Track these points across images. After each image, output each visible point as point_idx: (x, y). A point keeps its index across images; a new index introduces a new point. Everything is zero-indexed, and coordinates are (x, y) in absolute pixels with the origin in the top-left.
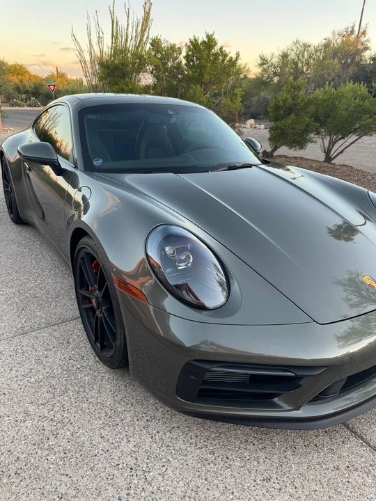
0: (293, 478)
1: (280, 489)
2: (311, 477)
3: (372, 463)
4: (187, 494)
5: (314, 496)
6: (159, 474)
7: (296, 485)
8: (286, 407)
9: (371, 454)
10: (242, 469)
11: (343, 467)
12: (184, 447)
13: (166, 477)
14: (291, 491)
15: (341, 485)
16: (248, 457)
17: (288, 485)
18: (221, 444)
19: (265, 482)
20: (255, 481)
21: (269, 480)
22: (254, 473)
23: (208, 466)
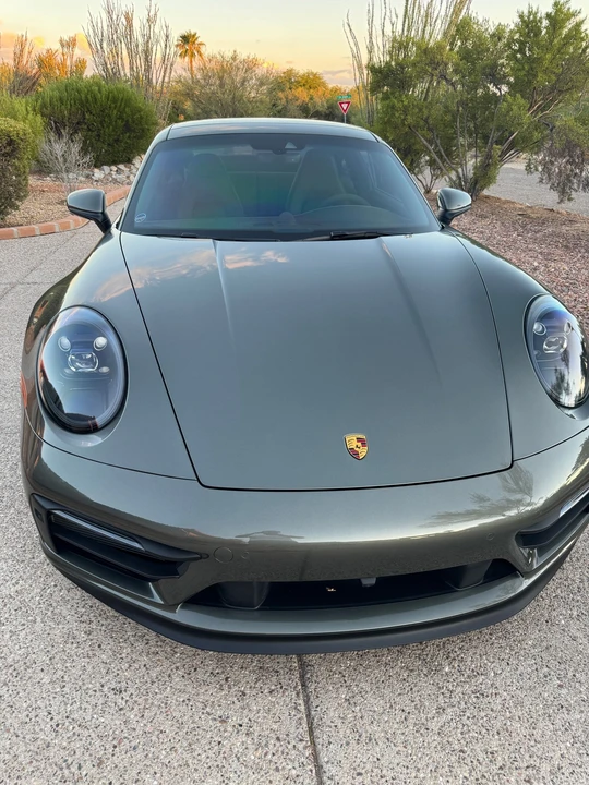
0: (152, 704)
1: (121, 709)
2: (176, 714)
3: (282, 737)
4: (16, 665)
5: (154, 738)
6: (10, 632)
7: (146, 714)
8: (157, 599)
9: (294, 724)
10: (102, 666)
11: (234, 721)
12: (65, 612)
13: (13, 637)
14: (132, 717)
15: (203, 742)
16: (124, 655)
17: (136, 709)
18: (110, 627)
19: (112, 692)
20: (102, 686)
21: (121, 692)
22: (111, 676)
23: (69, 645)
